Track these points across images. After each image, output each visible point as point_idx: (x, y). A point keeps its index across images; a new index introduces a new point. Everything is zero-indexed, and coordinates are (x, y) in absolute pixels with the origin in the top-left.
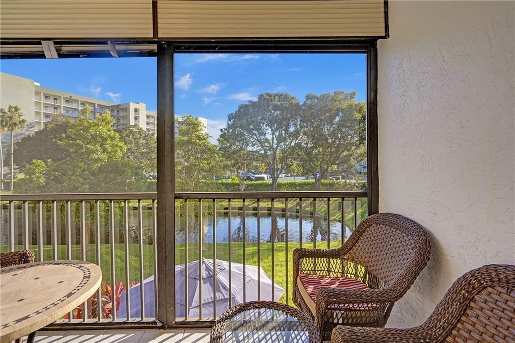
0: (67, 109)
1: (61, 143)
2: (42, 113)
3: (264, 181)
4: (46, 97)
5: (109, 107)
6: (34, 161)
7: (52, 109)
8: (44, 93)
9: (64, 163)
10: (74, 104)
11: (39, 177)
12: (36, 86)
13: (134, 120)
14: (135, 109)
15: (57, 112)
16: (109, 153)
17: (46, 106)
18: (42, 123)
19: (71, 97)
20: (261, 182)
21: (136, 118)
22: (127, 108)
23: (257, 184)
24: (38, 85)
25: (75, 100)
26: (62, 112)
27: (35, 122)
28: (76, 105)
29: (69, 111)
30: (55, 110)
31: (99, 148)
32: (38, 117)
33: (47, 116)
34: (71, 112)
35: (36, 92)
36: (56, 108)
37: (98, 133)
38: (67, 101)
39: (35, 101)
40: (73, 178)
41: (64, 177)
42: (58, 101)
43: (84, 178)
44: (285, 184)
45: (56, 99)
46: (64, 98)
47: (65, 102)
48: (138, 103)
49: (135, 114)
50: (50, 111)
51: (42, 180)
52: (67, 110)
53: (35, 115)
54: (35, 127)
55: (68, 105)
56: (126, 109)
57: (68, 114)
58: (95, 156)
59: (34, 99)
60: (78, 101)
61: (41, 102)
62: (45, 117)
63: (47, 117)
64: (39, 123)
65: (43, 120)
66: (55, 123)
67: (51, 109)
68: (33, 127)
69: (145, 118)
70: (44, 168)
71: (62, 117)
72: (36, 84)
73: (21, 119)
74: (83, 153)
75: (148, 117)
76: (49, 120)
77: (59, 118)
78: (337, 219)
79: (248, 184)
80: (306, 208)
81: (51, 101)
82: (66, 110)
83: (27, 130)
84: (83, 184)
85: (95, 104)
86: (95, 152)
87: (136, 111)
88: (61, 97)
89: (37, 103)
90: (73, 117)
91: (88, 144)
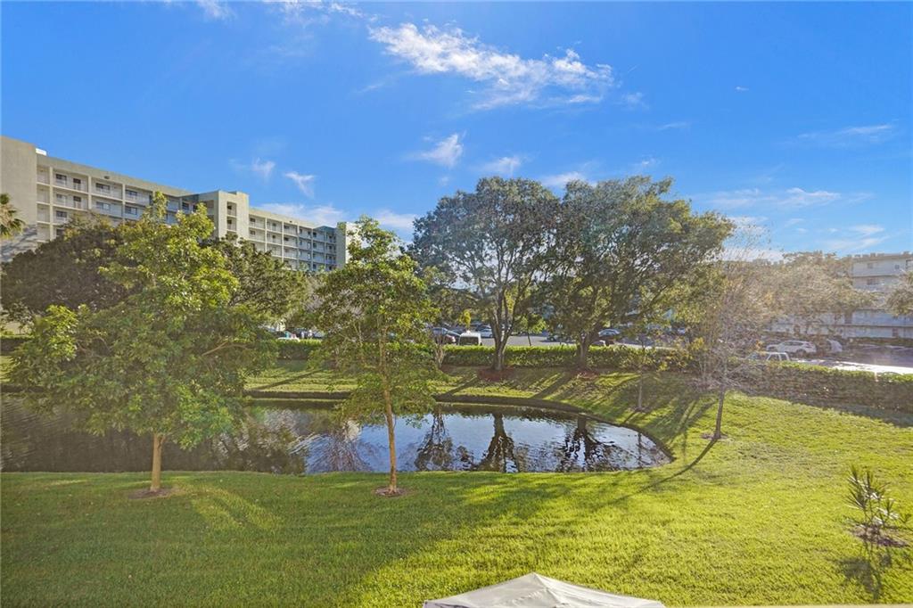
0: (98, 201)
1: (106, 269)
2: (51, 208)
3: (479, 347)
4: (59, 177)
5: (178, 198)
6: (52, 308)
7: (71, 201)
8: (54, 170)
9: (114, 313)
10: (112, 192)
11: (63, 342)
12: (38, 155)
13: (226, 224)
14: (228, 203)
15: (79, 207)
16: (204, 292)
17: (59, 195)
18: (51, 227)
19: (106, 177)
20: (473, 347)
21: (229, 222)
22: (212, 201)
23: (465, 352)
24: (44, 153)
25: (115, 184)
26: (90, 208)
27: (39, 224)
28: (117, 193)
29: (102, 204)
30: (77, 202)
31: (184, 282)
32: (43, 216)
33: (60, 213)
34: (106, 206)
35: (38, 166)
36: (77, 199)
37: (182, 250)
38: (99, 186)
39: (38, 185)
40: (134, 345)
41: (116, 343)
42: (82, 185)
43: (155, 344)
44: (518, 353)
45: (77, 181)
46: (92, 179)
47: (95, 188)
48: (235, 193)
49: (229, 213)
50: (67, 204)
51: (70, 350)
52: (100, 202)
53: (39, 212)
54: (38, 233)
55: (101, 194)
56: (211, 204)
57: (101, 212)
58: (178, 299)
59: (35, 180)
60: (121, 186)
61: (48, 187)
62: (58, 215)
63: (61, 216)
64: (45, 227)
65: (54, 221)
66: (78, 228)
67: (69, 201)
68: (35, 233)
69: (248, 221)
70: (72, 322)
71: (90, 216)
72: (38, 151)
73: (13, 220)
74: (153, 292)
75: (252, 220)
76: (65, 221)
77: (85, 218)
78: (628, 422)
79: (449, 350)
80: (564, 399)
81: (68, 186)
82: (98, 203)
83: (23, 240)
84: (155, 357)
85: (152, 192)
86: (176, 290)
87: (229, 208)
88: (87, 177)
89: (42, 189)
90: (110, 217)
91: (163, 273)
